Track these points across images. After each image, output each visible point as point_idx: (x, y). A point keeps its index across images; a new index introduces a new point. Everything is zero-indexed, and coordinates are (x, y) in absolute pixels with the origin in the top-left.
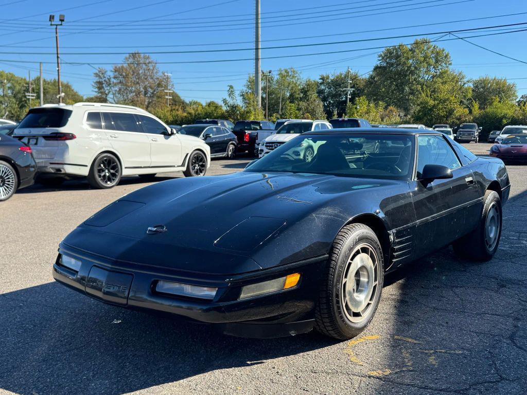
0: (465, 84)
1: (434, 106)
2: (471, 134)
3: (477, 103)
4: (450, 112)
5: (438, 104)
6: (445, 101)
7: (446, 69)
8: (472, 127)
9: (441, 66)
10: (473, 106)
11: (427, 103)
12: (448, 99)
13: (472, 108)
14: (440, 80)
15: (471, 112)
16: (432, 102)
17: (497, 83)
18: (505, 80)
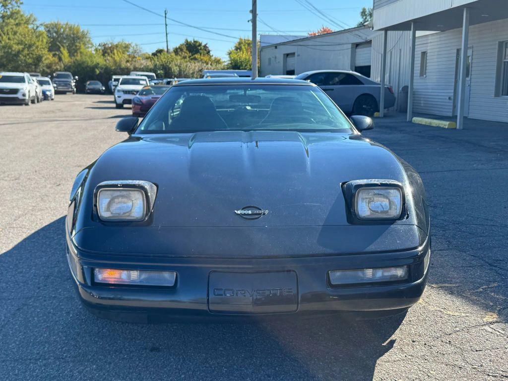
0: (37, 27)
1: (19, 52)
2: (67, 84)
3: (66, 49)
4: (39, 59)
5: (23, 49)
6: (30, 46)
7: (18, 9)
8: (67, 76)
9: (12, 5)
10: (62, 53)
11: (10, 47)
12: (35, 43)
13: (61, 55)
14: (12, 21)
15: (60, 59)
16: (16, 48)
17: (70, 29)
18: (78, 26)
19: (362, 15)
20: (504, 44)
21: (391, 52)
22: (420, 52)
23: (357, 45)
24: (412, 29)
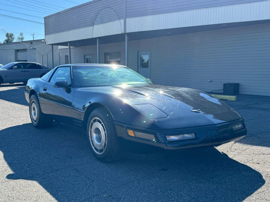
19: (6, 36)
20: (106, 53)
21: (47, 55)
22: (64, 56)
23: (17, 51)
24: (69, 45)
